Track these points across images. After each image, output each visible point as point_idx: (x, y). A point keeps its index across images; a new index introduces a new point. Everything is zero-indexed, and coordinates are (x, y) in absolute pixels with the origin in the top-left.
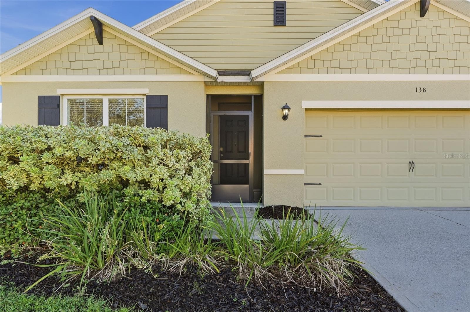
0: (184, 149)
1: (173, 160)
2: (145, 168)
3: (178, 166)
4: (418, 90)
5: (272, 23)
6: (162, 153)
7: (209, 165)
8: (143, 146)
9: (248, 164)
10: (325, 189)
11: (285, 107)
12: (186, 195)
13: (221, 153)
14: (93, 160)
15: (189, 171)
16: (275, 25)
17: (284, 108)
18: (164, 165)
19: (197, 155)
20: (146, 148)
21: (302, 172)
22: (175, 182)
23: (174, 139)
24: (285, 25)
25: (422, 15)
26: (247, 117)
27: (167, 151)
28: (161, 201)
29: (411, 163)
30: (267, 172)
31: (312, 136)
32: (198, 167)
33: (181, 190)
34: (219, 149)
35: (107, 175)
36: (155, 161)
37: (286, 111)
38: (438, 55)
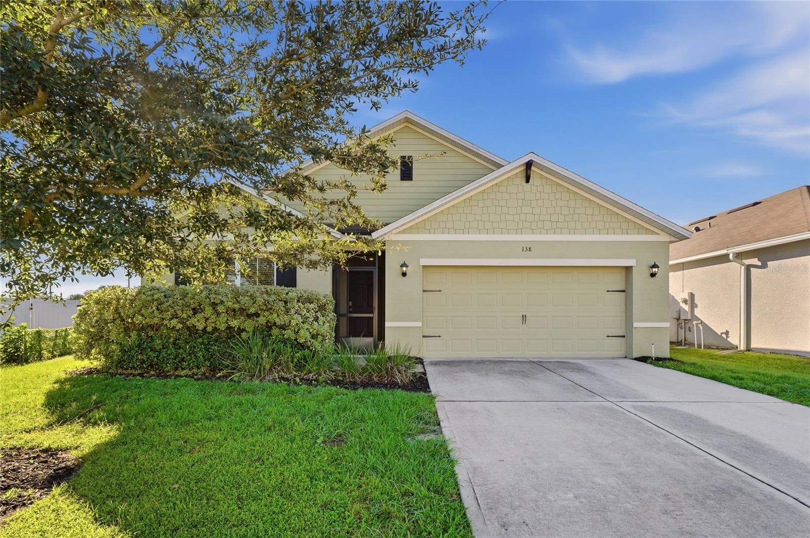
0: (312, 303)
1: (305, 310)
2: (285, 316)
3: (308, 315)
4: (525, 250)
5: (399, 177)
6: (297, 306)
7: (332, 315)
8: (284, 301)
9: (372, 318)
10: (445, 341)
11: (404, 265)
12: (314, 337)
13: (350, 307)
14: (252, 310)
15: (316, 319)
16: (402, 179)
17: (402, 266)
18: (299, 314)
19: (322, 308)
20: (286, 302)
21: (419, 324)
22: (306, 326)
23: (305, 295)
24: (411, 179)
25: (528, 181)
26: (372, 272)
27: (300, 304)
28: (296, 340)
29: (524, 317)
30: (387, 324)
31: (432, 291)
32: (323, 317)
33: (310, 333)
34: (348, 304)
35: (262, 320)
36: (293, 311)
37: (404, 269)
38: (542, 218)
